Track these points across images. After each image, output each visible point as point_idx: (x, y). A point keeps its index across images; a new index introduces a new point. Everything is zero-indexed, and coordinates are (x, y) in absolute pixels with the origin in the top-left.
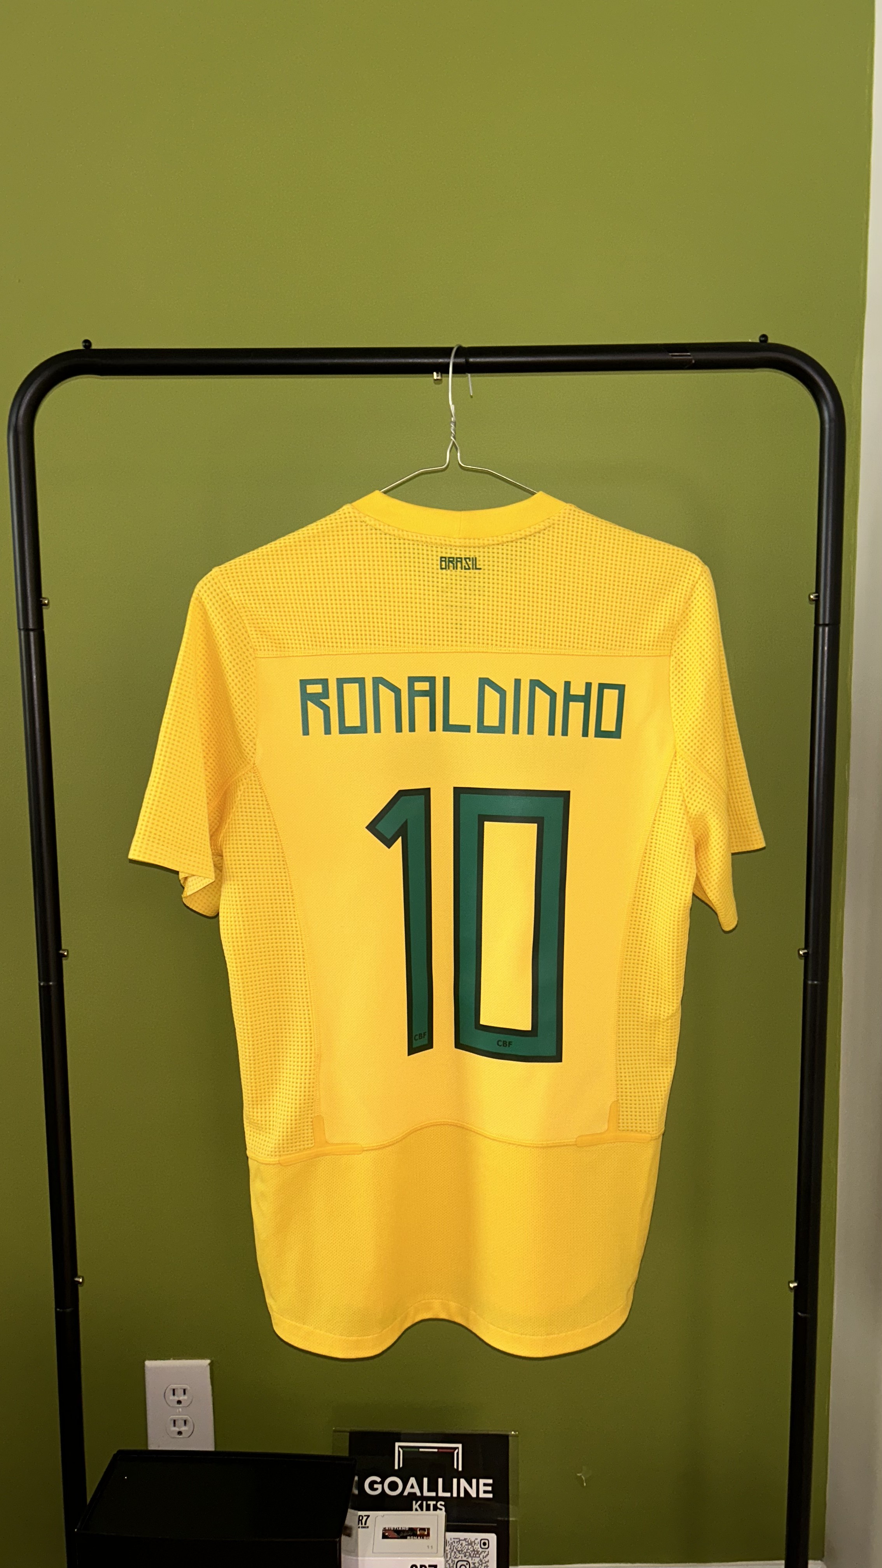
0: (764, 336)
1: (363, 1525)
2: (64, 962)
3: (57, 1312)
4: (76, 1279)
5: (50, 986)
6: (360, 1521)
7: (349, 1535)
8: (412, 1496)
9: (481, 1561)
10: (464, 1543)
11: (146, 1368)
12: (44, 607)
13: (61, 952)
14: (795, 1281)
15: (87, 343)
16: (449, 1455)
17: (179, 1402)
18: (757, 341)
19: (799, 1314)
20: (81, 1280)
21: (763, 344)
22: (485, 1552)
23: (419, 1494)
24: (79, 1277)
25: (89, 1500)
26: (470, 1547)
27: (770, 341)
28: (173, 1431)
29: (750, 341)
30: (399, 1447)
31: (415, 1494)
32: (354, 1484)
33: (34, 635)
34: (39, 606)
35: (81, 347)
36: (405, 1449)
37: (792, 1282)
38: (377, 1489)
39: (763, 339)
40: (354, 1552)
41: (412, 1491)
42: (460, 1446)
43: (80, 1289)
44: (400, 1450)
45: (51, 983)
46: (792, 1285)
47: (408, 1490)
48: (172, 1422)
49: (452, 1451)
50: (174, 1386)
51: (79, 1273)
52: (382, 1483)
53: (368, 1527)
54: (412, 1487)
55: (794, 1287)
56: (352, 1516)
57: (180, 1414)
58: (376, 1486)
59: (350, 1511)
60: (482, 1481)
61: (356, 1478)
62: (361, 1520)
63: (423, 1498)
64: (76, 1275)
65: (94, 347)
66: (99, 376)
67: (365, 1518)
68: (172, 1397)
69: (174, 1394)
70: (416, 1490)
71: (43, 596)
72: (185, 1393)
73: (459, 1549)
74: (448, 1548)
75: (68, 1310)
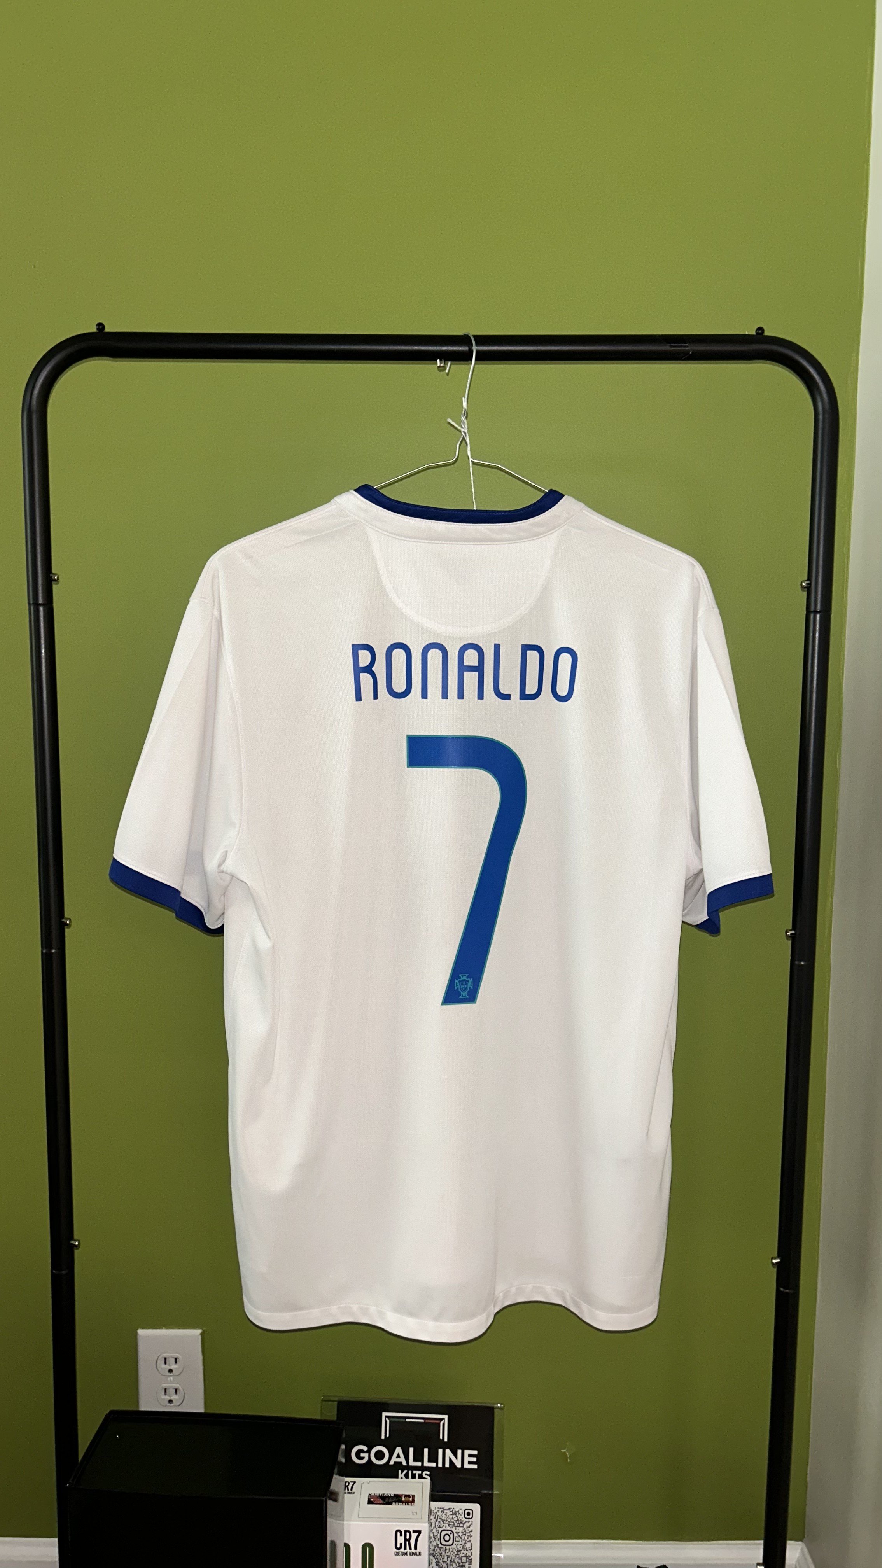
0: (760, 329)
1: (350, 1491)
2: (67, 930)
3: (52, 1273)
4: (72, 1242)
5: (53, 953)
6: (346, 1486)
7: (335, 1500)
8: (398, 1465)
9: (465, 1531)
10: (449, 1513)
11: (138, 1336)
12: (53, 582)
13: (63, 920)
14: (778, 1257)
15: (101, 326)
16: (435, 1425)
17: (171, 1371)
18: (754, 333)
19: (782, 1289)
20: (77, 1243)
21: (759, 336)
22: (469, 1522)
23: (404, 1463)
24: (76, 1240)
25: (80, 1458)
26: (454, 1516)
27: (766, 333)
28: (164, 1399)
29: (747, 333)
30: (386, 1416)
31: (401, 1463)
32: (340, 1452)
33: (44, 610)
34: (49, 581)
35: (94, 330)
36: (392, 1419)
37: (775, 1258)
38: (363, 1458)
39: (760, 331)
40: (340, 1516)
41: (398, 1460)
42: (446, 1417)
43: (77, 1252)
44: (387, 1419)
45: (53, 951)
46: (774, 1261)
47: (394, 1459)
48: (164, 1390)
49: (438, 1421)
50: (165, 1355)
51: (75, 1237)
52: (369, 1452)
53: (354, 1493)
54: (398, 1456)
55: (777, 1263)
56: (338, 1482)
57: (171, 1382)
58: (362, 1455)
59: (336, 1477)
60: (467, 1452)
61: (343, 1447)
62: (348, 1486)
63: (408, 1468)
64: (72, 1238)
65: (107, 330)
66: (111, 359)
67: (351, 1484)
68: (164, 1366)
69: (165, 1363)
70: (402, 1460)
71: (53, 572)
72: (176, 1362)
73: (443, 1519)
74: (432, 1517)
75: (64, 1272)
